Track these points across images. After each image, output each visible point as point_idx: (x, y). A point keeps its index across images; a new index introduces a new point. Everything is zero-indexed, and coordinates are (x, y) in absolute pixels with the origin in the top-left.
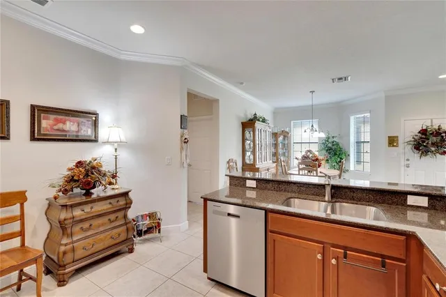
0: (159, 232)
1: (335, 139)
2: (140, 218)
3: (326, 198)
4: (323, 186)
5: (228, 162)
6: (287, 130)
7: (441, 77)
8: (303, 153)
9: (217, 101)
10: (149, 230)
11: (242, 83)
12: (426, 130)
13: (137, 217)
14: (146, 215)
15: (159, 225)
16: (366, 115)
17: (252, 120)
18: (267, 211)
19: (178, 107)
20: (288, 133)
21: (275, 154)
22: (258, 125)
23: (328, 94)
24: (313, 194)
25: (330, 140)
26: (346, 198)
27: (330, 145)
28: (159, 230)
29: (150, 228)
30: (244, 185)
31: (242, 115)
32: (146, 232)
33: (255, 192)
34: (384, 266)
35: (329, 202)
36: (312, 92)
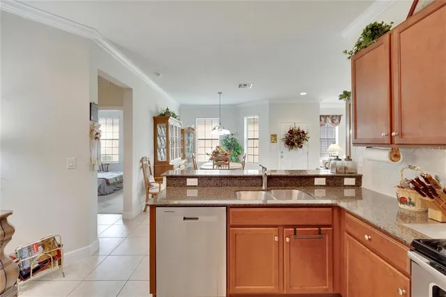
0: (60, 264)
1: (233, 136)
2: (26, 251)
3: (264, 188)
4: (260, 177)
5: (142, 161)
6: (193, 127)
7: (302, 94)
8: (214, 149)
9: (130, 90)
10: (43, 265)
11: (159, 74)
12: (292, 131)
13: (21, 251)
14: (37, 245)
15: (59, 254)
16: (255, 117)
17: (164, 115)
18: (228, 207)
19: (87, 92)
20: (194, 130)
21: (183, 150)
22: (171, 121)
23: (232, 97)
24: (251, 186)
25: (230, 137)
26: (276, 186)
27: (229, 141)
28: (60, 261)
29: (46, 262)
30: (184, 185)
31: (154, 109)
32: (36, 270)
33: (196, 191)
34: (320, 233)
35: (267, 190)
36: (220, 93)
